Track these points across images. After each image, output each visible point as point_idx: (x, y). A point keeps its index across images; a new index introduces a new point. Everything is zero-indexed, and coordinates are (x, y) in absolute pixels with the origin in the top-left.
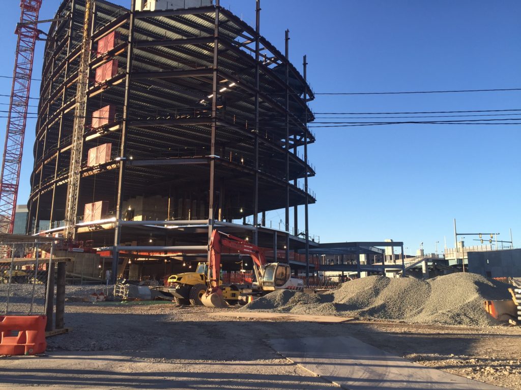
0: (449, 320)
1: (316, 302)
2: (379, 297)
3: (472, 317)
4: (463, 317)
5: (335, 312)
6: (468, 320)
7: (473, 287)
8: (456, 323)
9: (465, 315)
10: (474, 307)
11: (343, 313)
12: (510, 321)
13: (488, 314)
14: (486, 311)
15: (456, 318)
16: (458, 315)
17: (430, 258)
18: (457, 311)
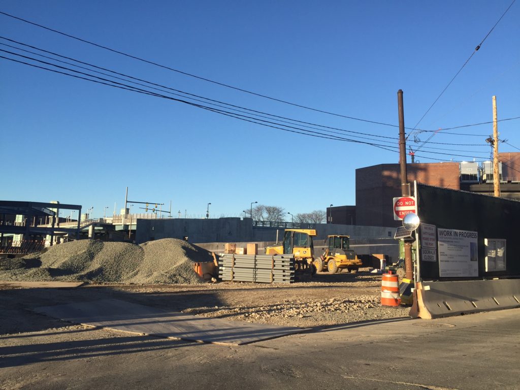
0: (167, 280)
1: (20, 268)
2: (95, 260)
3: (185, 277)
4: (178, 277)
5: (49, 277)
6: (182, 279)
7: (181, 251)
8: (173, 283)
9: (180, 275)
10: (185, 268)
11: (59, 277)
12: (213, 279)
13: (197, 273)
14: (195, 271)
15: (173, 278)
16: (175, 275)
17: (98, 223)
18: (173, 272)
